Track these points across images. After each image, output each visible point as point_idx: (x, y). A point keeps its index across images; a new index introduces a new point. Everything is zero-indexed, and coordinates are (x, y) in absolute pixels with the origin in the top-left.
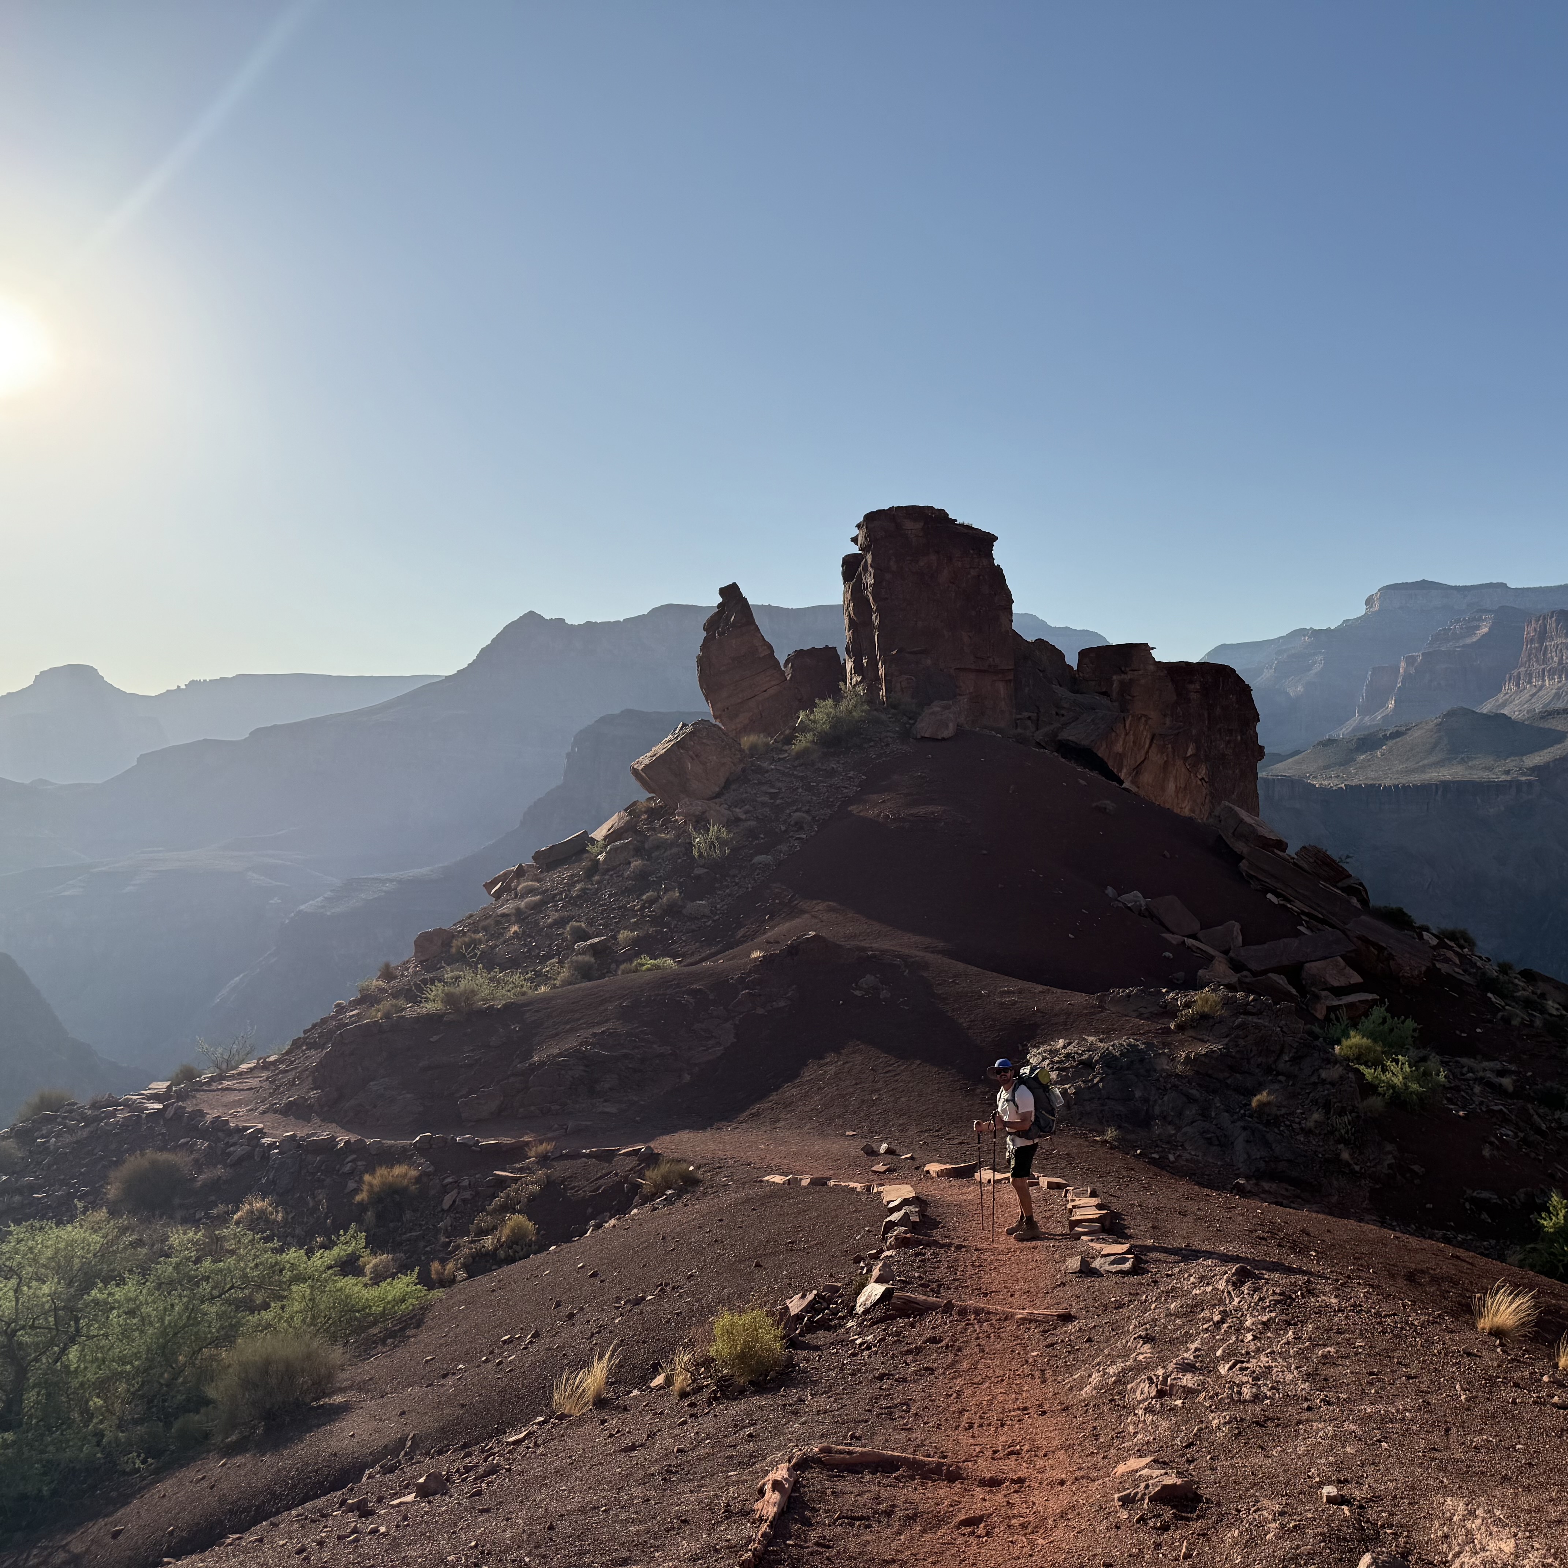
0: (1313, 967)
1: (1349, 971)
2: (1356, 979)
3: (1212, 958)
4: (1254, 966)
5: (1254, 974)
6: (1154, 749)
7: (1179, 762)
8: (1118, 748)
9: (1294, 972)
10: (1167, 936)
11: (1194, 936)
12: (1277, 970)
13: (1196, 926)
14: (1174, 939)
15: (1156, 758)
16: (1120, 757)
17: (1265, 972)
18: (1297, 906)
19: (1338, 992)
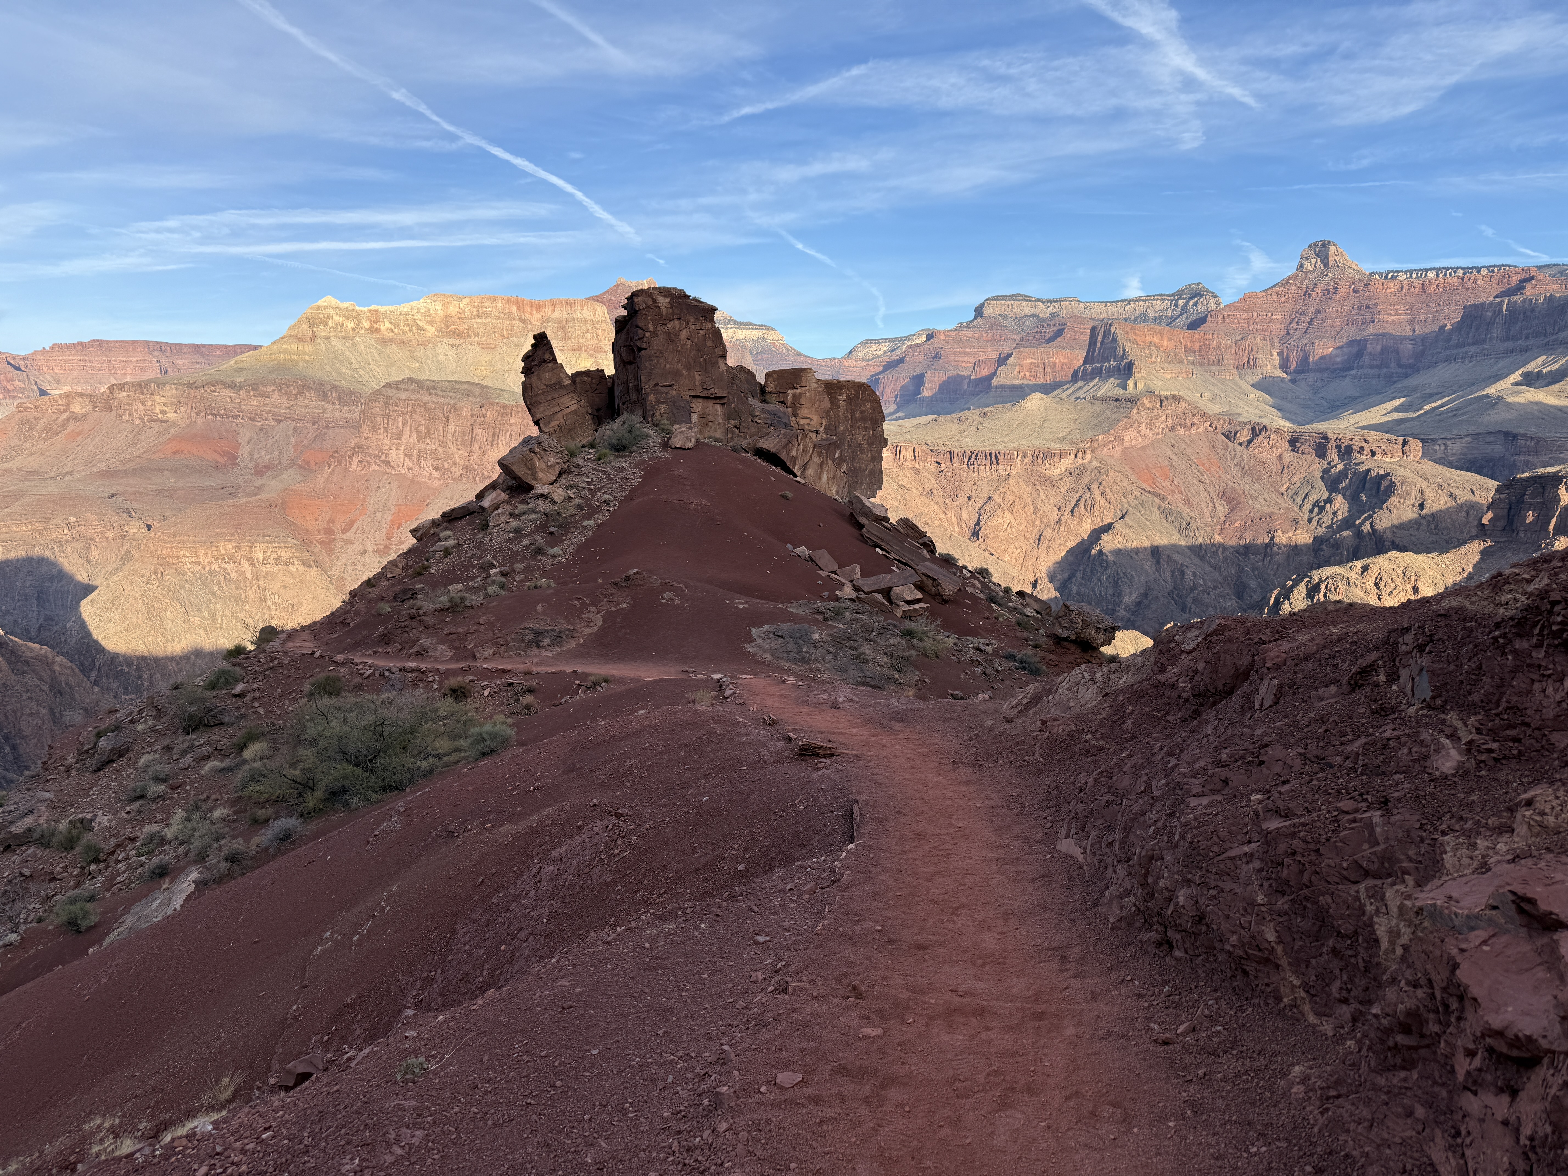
0: (897, 590)
1: (916, 591)
2: (919, 595)
3: (843, 584)
4: (866, 589)
5: (865, 593)
6: (815, 454)
7: (830, 462)
8: (793, 453)
9: (887, 593)
10: (820, 572)
11: (835, 572)
12: (877, 591)
13: (836, 567)
14: (824, 574)
15: (816, 460)
16: (794, 459)
17: (871, 592)
18: (892, 556)
19: (909, 603)
